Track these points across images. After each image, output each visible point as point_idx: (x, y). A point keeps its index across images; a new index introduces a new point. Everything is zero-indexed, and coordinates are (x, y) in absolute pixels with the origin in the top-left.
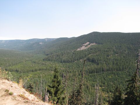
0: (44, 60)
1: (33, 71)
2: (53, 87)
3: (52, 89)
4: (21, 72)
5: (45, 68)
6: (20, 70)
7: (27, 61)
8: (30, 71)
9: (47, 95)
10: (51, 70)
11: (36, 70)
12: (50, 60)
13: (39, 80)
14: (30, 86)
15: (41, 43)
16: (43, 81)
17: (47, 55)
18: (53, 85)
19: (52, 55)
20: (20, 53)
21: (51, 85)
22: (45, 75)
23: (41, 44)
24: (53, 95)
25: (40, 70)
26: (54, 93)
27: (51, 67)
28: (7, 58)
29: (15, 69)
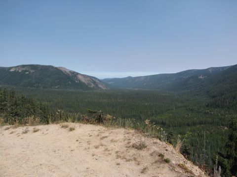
0: (207, 106)
1: (188, 125)
2: (228, 157)
3: (226, 160)
4: (170, 126)
5: (210, 120)
6: (167, 122)
7: (179, 107)
8: (184, 124)
9: (218, 170)
10: (222, 125)
11: (194, 124)
12: (219, 106)
13: (199, 142)
14: (186, 150)
15: (201, 77)
16: (206, 142)
17: (214, 97)
18: (228, 152)
19: (223, 96)
20: (167, 95)
21: (224, 153)
22: (211, 133)
23: (201, 79)
24: (228, 171)
25: (201, 123)
26: (230, 168)
27: (221, 119)
28: (148, 104)
29: (161, 121)
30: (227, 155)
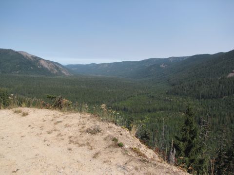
0: (167, 93)
1: (149, 111)
2: (184, 140)
3: (181, 143)
4: (131, 112)
5: (169, 106)
6: (129, 108)
7: (140, 94)
8: (145, 110)
9: (173, 152)
10: (180, 111)
11: (155, 110)
12: (177, 94)
13: (159, 127)
14: (145, 135)
15: (162, 66)
16: (165, 127)
17: (173, 85)
18: (183, 136)
19: (182, 85)
20: (130, 82)
21: (180, 137)
22: (170, 119)
23: (162, 68)
24: (182, 153)
25: (161, 109)
26: (184, 150)
27: (179, 106)
28: (111, 90)
29: (123, 107)
30: (183, 138)
